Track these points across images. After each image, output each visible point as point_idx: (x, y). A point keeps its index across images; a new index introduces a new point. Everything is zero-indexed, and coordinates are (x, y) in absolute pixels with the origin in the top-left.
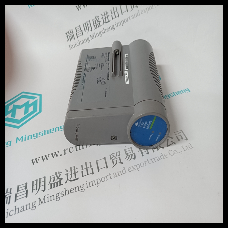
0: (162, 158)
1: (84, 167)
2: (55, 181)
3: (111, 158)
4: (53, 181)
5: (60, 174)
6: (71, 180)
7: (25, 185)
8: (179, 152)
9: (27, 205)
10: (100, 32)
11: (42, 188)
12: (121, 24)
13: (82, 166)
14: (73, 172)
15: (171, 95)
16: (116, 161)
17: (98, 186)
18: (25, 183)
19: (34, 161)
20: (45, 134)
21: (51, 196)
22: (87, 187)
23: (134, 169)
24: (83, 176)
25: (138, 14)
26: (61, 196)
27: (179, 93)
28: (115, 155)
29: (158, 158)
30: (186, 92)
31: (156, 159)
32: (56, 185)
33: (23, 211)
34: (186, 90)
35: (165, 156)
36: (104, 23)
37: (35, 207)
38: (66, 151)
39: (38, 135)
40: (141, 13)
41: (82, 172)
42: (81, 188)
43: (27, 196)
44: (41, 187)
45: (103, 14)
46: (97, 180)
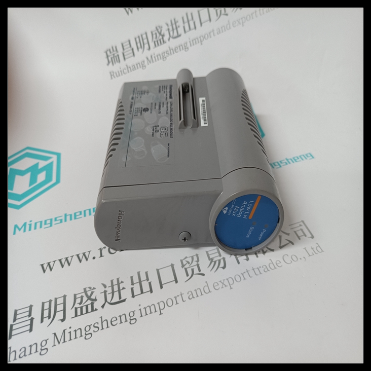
0: (273, 267)
1: (136, 280)
2: (83, 302)
3: (183, 266)
4: (80, 303)
5: (93, 291)
6: (112, 302)
7: (28, 309)
8: (301, 259)
9: (31, 346)
10: (164, 53)
11: (60, 315)
12: (198, 42)
13: (132, 278)
14: (116, 288)
15: (283, 162)
16: (193, 270)
17: (161, 314)
18: (29, 305)
19: (45, 266)
20: (65, 221)
21: (75, 331)
22: (142, 316)
23: (224, 286)
24: (133, 296)
25: (228, 26)
26: (94, 331)
27: (295, 160)
28: (190, 260)
29: (265, 267)
30: (308, 158)
31: (262, 270)
32: (84, 311)
33: (24, 357)
34: (307, 155)
35: (277, 264)
36: (171, 39)
37: (47, 349)
38: (103, 251)
39: (54, 222)
40: (233, 25)
41: (132, 289)
42: (131, 317)
43: (31, 330)
44: (57, 313)
45: (170, 23)
46: (158, 303)
